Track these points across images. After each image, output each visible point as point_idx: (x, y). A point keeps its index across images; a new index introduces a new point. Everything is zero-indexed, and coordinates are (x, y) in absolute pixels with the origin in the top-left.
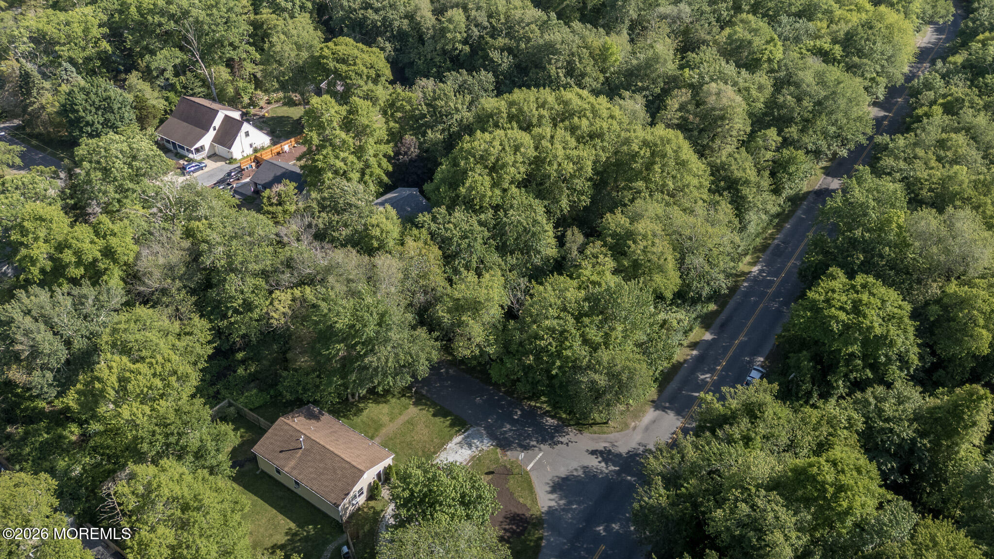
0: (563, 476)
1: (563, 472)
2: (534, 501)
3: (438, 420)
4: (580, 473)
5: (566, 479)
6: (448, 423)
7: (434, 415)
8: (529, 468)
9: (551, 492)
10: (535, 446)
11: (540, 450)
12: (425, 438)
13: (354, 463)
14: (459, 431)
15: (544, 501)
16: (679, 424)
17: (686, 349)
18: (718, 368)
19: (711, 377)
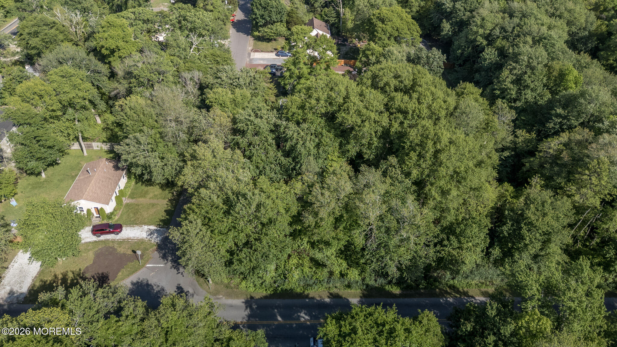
0: (149, 283)
1: (152, 281)
2: (123, 279)
3: (164, 214)
4: (156, 289)
5: (148, 285)
6: (163, 218)
7: (165, 211)
8: (148, 265)
9: (133, 284)
10: (167, 260)
11: (166, 264)
12: (145, 216)
13: (86, 193)
14: (159, 225)
15: (124, 283)
16: (239, 320)
17: (328, 294)
18: (322, 320)
19: (306, 320)
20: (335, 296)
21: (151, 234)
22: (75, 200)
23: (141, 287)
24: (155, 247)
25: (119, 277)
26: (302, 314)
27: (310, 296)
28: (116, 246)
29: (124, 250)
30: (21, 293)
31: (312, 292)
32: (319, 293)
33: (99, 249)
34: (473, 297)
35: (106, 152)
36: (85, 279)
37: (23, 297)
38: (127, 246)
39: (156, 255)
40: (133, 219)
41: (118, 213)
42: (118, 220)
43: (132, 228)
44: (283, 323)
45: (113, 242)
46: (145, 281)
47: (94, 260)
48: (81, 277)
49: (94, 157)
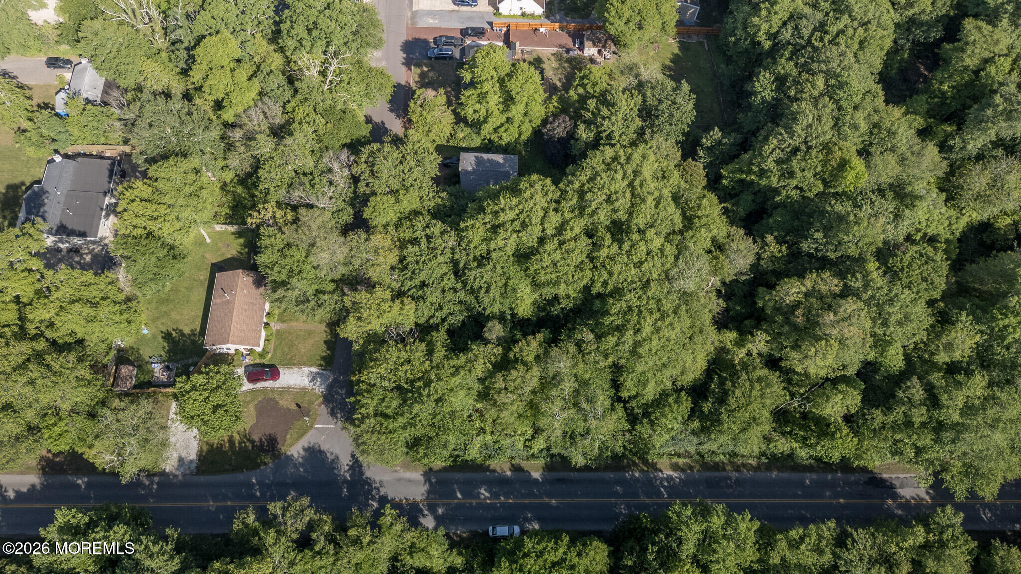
0: (322, 449)
5: (320, 452)
6: (324, 354)
7: (325, 342)
8: (317, 426)
9: (304, 450)
10: (336, 418)
11: (336, 423)
12: (303, 351)
13: (231, 333)
14: (321, 365)
15: (295, 450)
16: (419, 498)
17: (510, 466)
18: (502, 498)
19: (486, 498)
20: (517, 469)
21: (313, 379)
22: (221, 344)
23: (314, 454)
24: (321, 399)
25: (288, 441)
26: (482, 491)
28: (277, 397)
29: (286, 403)
30: (192, 462)
31: (493, 464)
32: (500, 465)
33: (259, 402)
34: (661, 471)
35: (233, 233)
36: (253, 442)
37: (194, 466)
38: (289, 398)
39: (323, 410)
40: (288, 357)
41: (271, 348)
42: (272, 358)
43: (290, 371)
44: (463, 501)
45: (272, 391)
46: (316, 447)
47: (257, 417)
48: (249, 440)
49: (220, 244)
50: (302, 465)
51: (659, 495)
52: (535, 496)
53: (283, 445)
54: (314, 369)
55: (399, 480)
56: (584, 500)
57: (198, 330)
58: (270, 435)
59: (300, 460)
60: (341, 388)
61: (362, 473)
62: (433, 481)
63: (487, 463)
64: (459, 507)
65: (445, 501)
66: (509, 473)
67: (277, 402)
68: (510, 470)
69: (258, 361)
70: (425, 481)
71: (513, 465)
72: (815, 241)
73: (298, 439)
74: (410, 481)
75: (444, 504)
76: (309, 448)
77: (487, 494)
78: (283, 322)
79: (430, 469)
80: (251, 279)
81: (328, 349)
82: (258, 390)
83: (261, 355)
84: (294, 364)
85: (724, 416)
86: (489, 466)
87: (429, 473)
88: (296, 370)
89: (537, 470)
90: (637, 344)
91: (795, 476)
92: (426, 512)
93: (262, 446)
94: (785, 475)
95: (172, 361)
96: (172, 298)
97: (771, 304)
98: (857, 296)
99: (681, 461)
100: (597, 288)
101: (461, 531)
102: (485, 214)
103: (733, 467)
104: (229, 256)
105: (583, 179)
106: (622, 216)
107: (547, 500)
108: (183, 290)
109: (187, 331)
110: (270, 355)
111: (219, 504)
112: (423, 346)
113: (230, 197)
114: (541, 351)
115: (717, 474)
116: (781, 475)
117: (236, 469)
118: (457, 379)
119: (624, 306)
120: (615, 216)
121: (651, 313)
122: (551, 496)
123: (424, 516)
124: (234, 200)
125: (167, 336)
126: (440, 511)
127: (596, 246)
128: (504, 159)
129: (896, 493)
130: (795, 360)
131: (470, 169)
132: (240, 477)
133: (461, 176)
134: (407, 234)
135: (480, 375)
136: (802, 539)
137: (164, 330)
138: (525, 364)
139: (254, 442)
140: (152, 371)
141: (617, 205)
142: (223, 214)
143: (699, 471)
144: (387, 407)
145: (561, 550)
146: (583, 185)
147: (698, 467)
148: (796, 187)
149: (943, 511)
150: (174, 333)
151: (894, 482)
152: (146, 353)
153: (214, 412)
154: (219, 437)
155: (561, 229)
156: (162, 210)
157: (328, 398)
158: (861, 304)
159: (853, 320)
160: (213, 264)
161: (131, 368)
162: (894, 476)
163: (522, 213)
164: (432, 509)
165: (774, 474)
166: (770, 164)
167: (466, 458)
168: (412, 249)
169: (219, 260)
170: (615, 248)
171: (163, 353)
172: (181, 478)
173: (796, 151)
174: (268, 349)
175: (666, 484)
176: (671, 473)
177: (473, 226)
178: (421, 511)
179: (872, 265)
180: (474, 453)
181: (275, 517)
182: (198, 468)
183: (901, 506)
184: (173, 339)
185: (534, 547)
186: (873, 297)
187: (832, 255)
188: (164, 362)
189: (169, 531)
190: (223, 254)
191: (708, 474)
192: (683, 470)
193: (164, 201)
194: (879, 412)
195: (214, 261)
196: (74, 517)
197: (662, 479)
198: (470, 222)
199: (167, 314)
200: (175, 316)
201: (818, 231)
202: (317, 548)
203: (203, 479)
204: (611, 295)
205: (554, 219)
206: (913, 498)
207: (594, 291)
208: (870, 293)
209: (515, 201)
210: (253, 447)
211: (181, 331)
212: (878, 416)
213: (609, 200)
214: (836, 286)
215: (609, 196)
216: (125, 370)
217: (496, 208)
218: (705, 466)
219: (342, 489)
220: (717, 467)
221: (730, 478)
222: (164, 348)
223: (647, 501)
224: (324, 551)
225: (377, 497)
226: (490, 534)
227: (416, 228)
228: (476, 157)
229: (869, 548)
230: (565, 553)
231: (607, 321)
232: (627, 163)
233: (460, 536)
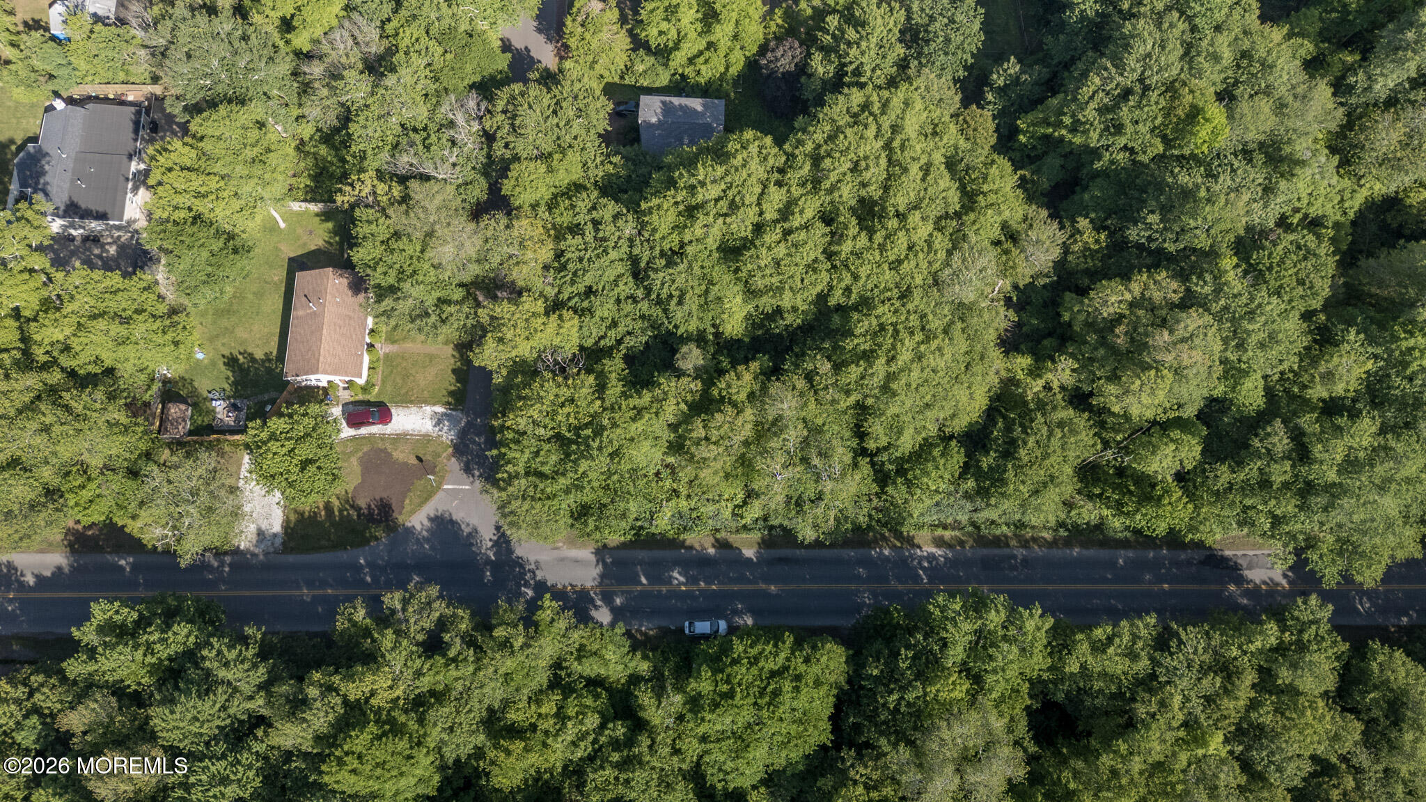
0: (454, 518)
1: (459, 516)
2: (413, 512)
3: (452, 378)
4: (466, 530)
5: (452, 522)
6: (453, 388)
7: (454, 371)
8: (446, 487)
9: (430, 519)
10: (473, 476)
11: (472, 483)
12: (422, 383)
13: (321, 359)
14: (449, 404)
15: (417, 519)
16: (589, 584)
17: (713, 540)
18: (702, 584)
19: (680, 584)
20: (723, 545)
21: (439, 422)
22: (307, 373)
23: (444, 525)
24: (450, 450)
25: (407, 508)
26: (675, 574)
27: (688, 543)
28: (389, 447)
29: (403, 455)
30: (275, 535)
31: (690, 538)
32: (700, 540)
33: (365, 454)
34: (919, 547)
35: (317, 215)
36: (358, 509)
37: (278, 541)
38: (407, 448)
39: (454, 465)
40: (403, 391)
41: (378, 378)
42: (379, 393)
43: (407, 411)
44: (649, 588)
45: (382, 439)
46: (447, 515)
47: (363, 475)
48: (352, 506)
49: (299, 231)
50: (427, 540)
51: (917, 579)
52: (749, 582)
53: (400, 513)
54: (440, 409)
55: (562, 560)
56: (815, 586)
57: (275, 353)
58: (381, 499)
59: (425, 533)
60: (478, 435)
61: (510, 551)
62: (609, 561)
63: (682, 537)
64: (644, 595)
65: (625, 588)
66: (711, 551)
67: (390, 455)
68: (714, 546)
69: (360, 397)
70: (598, 562)
71: (717, 540)
72: (1149, 226)
73: (421, 505)
74: (576, 561)
75: (623, 592)
76: (437, 517)
77: (682, 579)
78: (394, 342)
79: (605, 546)
80: (345, 282)
81: (458, 381)
82: (363, 438)
83: (365, 389)
84: (411, 402)
85: (1010, 474)
86: (684, 541)
87: (602, 551)
88: (414, 409)
89: (750, 546)
90: (891, 377)
91: (1103, 554)
92: (599, 603)
93: (371, 514)
94: (1091, 553)
95: (240, 396)
96: (235, 307)
97: (1082, 317)
98: (1204, 305)
99: (948, 534)
100: (837, 298)
101: (647, 627)
102: (676, 189)
103: (1019, 541)
104: (313, 248)
105: (819, 137)
106: (874, 191)
107: (764, 586)
108: (250, 296)
109: (259, 355)
110: (377, 388)
111: (316, 592)
112: (591, 379)
113: (310, 161)
114: (757, 387)
115: (997, 551)
116: (1085, 552)
117: (339, 545)
118: (639, 426)
119: (874, 322)
120: (863, 193)
121: (912, 333)
122: (768, 580)
123: (597, 608)
124: (316, 165)
125: (231, 362)
126: (618, 601)
127: (836, 237)
128: (704, 105)
129: (1242, 576)
130: (1109, 395)
131: (654, 120)
132: (343, 556)
133: (642, 131)
134: (565, 219)
135: (672, 419)
136: (1110, 640)
137: (227, 353)
138: (734, 404)
139: (361, 509)
140: (214, 410)
141: (867, 175)
142: (302, 186)
143: (972, 547)
144: (543, 463)
145: (783, 655)
146: (819, 146)
147: (971, 542)
148: (1125, 148)
149: (1305, 603)
150: (240, 357)
151: (1239, 561)
152: (203, 385)
153: (303, 469)
154: (311, 503)
155: (786, 212)
156: (213, 184)
157: (460, 449)
158: (1208, 319)
159: (1197, 341)
160: (291, 260)
161: (183, 407)
162: (1240, 553)
163: (729, 188)
164: (607, 598)
165: (1076, 551)
166: (1090, 113)
167: (653, 530)
168: (572, 241)
169: (299, 253)
170: (863, 241)
171: (226, 386)
172: (261, 557)
173: (1127, 93)
174: (373, 380)
175: (926, 564)
176: (933, 550)
177: (659, 207)
178: (592, 601)
179: (1228, 262)
180: (663, 523)
181: (393, 612)
182: (284, 543)
183: (1247, 593)
184: (240, 366)
185: (745, 651)
186: (1226, 308)
187: (1171, 247)
188: (229, 398)
189: (249, 631)
190: (305, 244)
191: (985, 551)
192: (949, 546)
193: (215, 170)
194: (1225, 468)
195: (292, 255)
196: (117, 612)
197: (921, 558)
198: (655, 202)
199: (229, 331)
200: (241, 333)
201: (1153, 212)
202: (452, 653)
203: (291, 558)
204: (856, 308)
205: (777, 197)
206: (1264, 583)
207: (832, 302)
208: (1222, 302)
209: (720, 170)
210: (359, 516)
211: (251, 354)
212: (1224, 474)
213: (855, 169)
214: (1175, 292)
215: (856, 164)
216: (175, 410)
217: (693, 181)
218: (981, 541)
219: (484, 573)
220: (998, 542)
221: (1015, 557)
222: (228, 378)
223: (900, 587)
224: (461, 657)
225: (532, 582)
226: (687, 631)
227: (578, 210)
228: (663, 103)
229: (1200, 651)
230: (788, 659)
231: (849, 344)
232: (883, 113)
233: (645, 634)
